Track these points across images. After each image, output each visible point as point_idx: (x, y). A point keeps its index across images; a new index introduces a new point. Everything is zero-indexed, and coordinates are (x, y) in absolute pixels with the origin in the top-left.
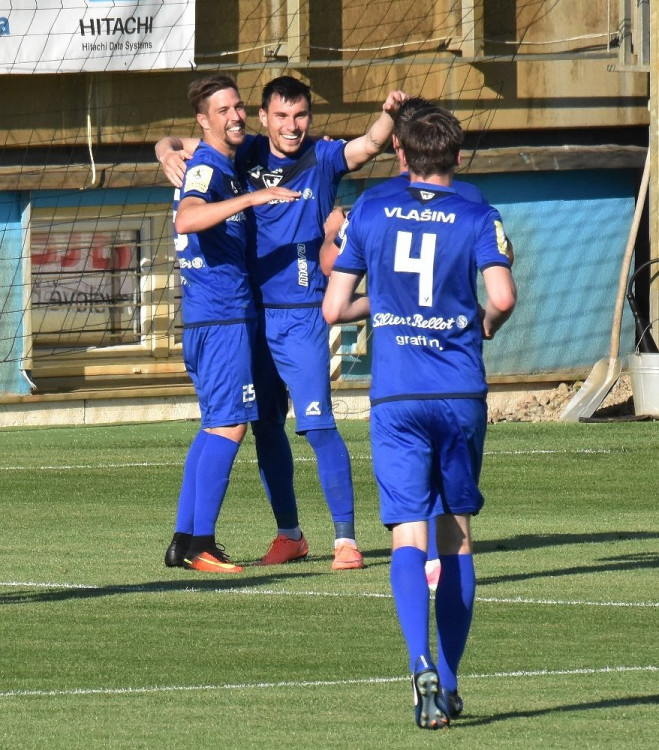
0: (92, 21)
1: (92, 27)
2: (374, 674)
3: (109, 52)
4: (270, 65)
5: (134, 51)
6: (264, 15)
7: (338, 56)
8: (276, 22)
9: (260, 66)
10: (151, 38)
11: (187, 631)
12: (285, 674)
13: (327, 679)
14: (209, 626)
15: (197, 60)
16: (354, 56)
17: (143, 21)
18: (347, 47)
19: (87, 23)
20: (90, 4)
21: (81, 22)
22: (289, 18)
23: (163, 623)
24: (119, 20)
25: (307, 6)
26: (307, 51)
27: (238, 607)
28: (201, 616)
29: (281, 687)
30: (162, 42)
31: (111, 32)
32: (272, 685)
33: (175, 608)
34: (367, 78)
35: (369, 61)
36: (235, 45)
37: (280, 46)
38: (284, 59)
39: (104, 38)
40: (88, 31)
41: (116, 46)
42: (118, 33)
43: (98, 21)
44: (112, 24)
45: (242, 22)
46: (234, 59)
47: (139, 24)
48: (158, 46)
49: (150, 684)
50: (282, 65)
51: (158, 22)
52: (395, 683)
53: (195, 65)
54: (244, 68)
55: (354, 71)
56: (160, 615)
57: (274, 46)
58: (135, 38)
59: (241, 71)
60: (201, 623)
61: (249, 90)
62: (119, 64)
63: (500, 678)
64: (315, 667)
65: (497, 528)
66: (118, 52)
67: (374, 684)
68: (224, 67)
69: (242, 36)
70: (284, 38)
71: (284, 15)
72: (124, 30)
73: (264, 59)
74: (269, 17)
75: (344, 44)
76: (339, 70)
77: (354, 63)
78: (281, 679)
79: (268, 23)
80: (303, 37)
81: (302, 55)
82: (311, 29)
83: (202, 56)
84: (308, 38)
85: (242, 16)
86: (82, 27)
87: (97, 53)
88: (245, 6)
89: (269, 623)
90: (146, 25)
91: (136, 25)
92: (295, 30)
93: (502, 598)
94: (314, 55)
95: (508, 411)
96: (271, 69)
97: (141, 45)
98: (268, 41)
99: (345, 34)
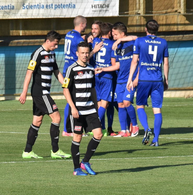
0: (94, 5)
1: (95, 6)
2: (159, 156)
3: (99, 12)
4: (136, 15)
5: (104, 12)
6: (135, 4)
7: (152, 13)
8: (138, 5)
9: (134, 16)
10: (108, 9)
11: (116, 146)
12: (139, 156)
13: (148, 157)
14: (121, 144)
15: (119, 14)
16: (155, 13)
17: (107, 5)
18: (154, 11)
19: (93, 6)
20: (95, 1)
21: (92, 5)
22: (141, 5)
23: (110, 144)
24: (101, 5)
25: (145, 2)
26: (145, 12)
27: (128, 140)
28: (119, 142)
29: (138, 159)
30: (111, 10)
31: (99, 8)
32: (136, 158)
33: (113, 140)
34: (159, 18)
35: (159, 15)
36: (128, 11)
37: (138, 11)
38: (139, 14)
39: (97, 9)
40: (94, 7)
41: (100, 11)
42: (101, 8)
43: (96, 5)
44: (99, 6)
45: (130, 5)
46: (128, 14)
47: (106, 6)
48: (110, 11)
49: (108, 158)
50: (139, 15)
51: (110, 6)
52: (164, 158)
53: (119, 15)
54: (130, 16)
55: (156, 17)
56: (110, 142)
57: (137, 11)
58: (105, 9)
59: (129, 17)
60: (119, 144)
61: (131, 21)
62: (101, 15)
63: (189, 157)
64: (146, 154)
65: (188, 122)
66: (101, 12)
67: (159, 158)
68: (125, 16)
69: (130, 9)
70: (139, 9)
71: (139, 4)
72: (102, 7)
73: (135, 14)
74: (136, 4)
75: (153, 10)
76: (152, 17)
77: (156, 15)
78: (138, 157)
79: (136, 5)
80: (144, 9)
81: (144, 13)
82: (146, 7)
83: (120, 13)
84: (145, 9)
85: (130, 4)
86: (92, 6)
87: (96, 12)
88: (130, 2)
89: (135, 144)
90: (107, 6)
91: (105, 6)
92: (142, 7)
93: (189, 138)
94: (146, 13)
95: (191, 95)
96: (136, 16)
97: (106, 11)
98: (136, 10)
99: (154, 8)
